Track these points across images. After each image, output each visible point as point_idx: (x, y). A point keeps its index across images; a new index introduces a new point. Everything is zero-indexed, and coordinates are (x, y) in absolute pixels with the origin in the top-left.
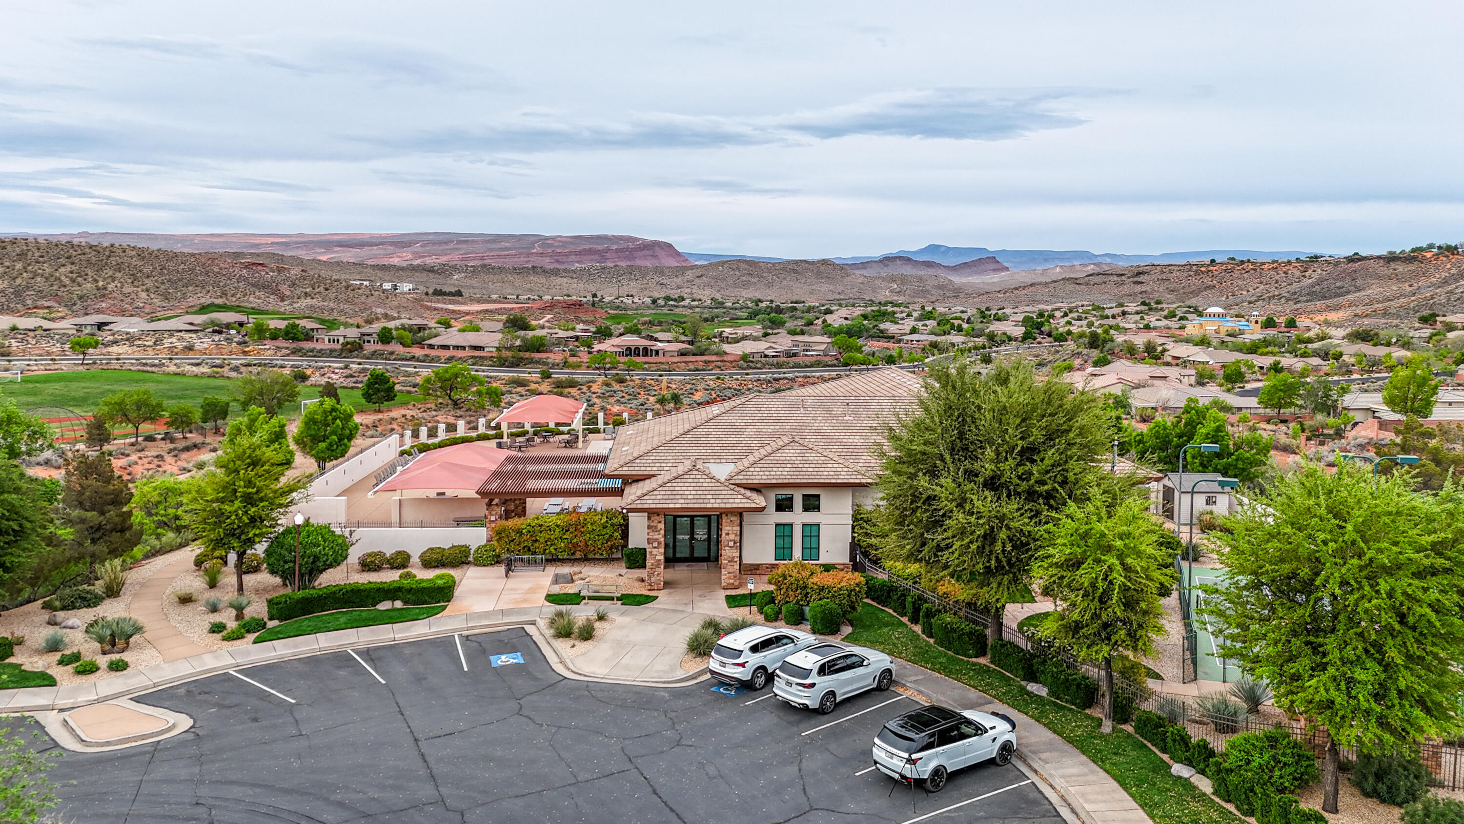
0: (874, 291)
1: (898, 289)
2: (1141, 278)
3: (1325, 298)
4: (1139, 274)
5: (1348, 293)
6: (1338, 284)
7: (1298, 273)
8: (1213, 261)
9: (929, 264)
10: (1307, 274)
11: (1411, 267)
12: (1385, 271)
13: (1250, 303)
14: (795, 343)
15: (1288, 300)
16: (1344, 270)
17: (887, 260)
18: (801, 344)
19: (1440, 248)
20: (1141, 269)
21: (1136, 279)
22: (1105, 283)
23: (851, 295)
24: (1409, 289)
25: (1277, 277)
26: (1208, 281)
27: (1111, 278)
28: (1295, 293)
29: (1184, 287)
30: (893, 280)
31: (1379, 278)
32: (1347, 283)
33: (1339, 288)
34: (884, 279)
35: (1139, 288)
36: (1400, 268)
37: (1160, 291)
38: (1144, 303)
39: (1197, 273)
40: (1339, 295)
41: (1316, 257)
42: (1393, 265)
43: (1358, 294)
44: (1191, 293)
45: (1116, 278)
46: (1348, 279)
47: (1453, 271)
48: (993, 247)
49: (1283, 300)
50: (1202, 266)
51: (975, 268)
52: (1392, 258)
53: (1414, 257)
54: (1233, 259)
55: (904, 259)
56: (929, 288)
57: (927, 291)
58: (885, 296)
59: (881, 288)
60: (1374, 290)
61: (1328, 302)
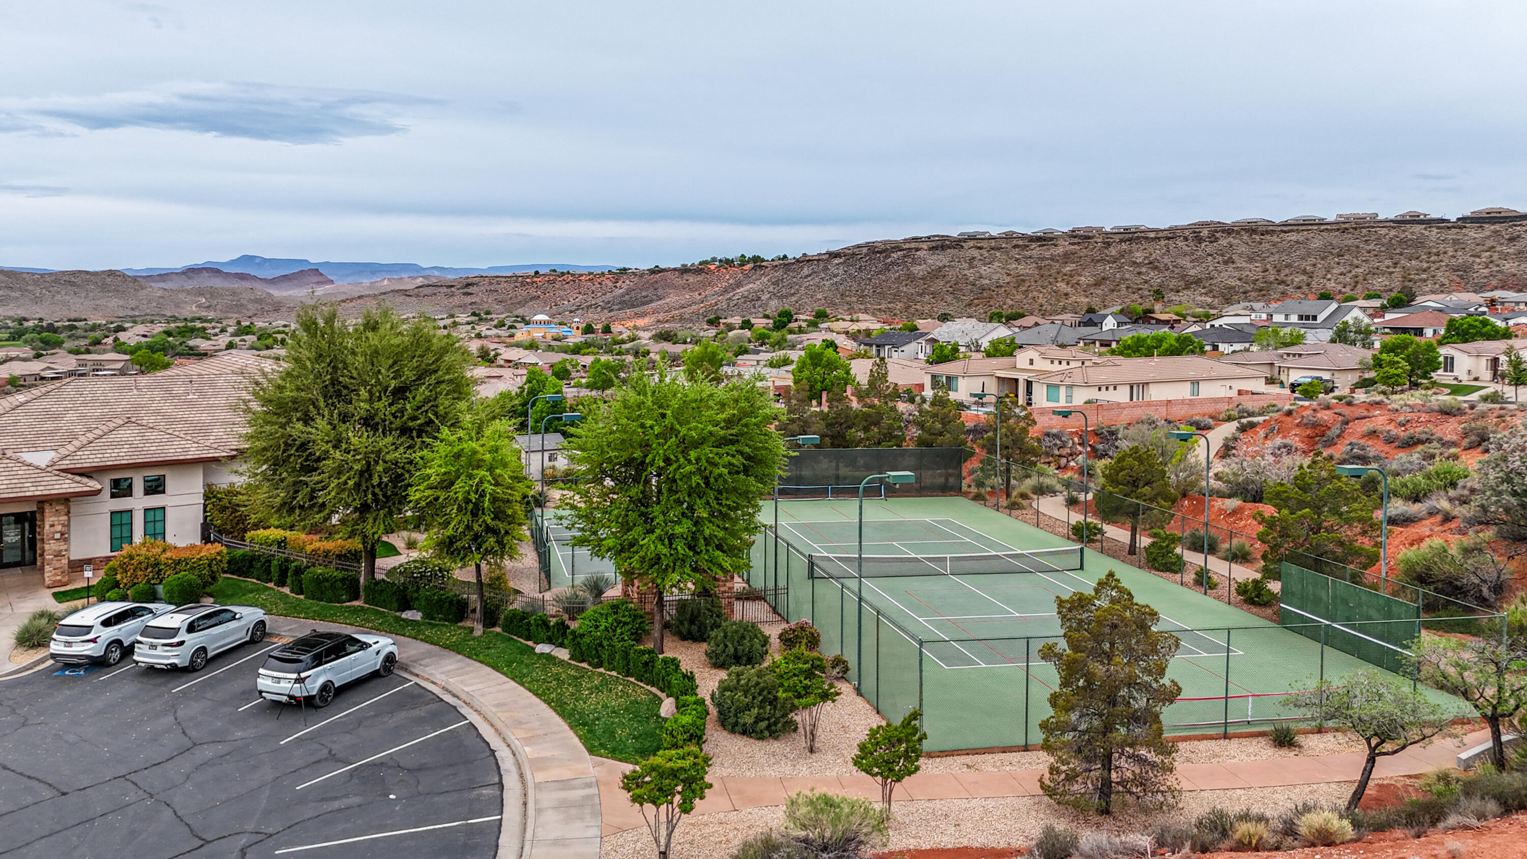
0: (177, 306)
1: (207, 304)
2: (471, 290)
3: (633, 306)
4: (468, 285)
5: (651, 301)
6: (644, 294)
7: (610, 284)
8: (537, 273)
9: (242, 277)
10: (618, 285)
11: (700, 278)
12: (680, 282)
13: (571, 312)
14: (81, 362)
15: (603, 309)
16: (648, 281)
17: (191, 272)
18: (89, 363)
19: (720, 261)
20: (470, 281)
21: (465, 290)
22: (435, 294)
23: (148, 311)
24: (699, 297)
25: (593, 288)
26: (533, 292)
27: (441, 289)
28: (609, 302)
29: (511, 298)
30: (201, 293)
31: (675, 288)
32: (650, 293)
33: (644, 297)
34: (188, 292)
35: (468, 299)
36: (692, 279)
37: (489, 302)
38: (474, 314)
39: (523, 284)
40: (644, 304)
41: (625, 269)
42: (685, 276)
43: (659, 303)
44: (519, 303)
45: (445, 290)
46: (651, 290)
47: (731, 281)
48: (315, 258)
49: (599, 309)
50: (528, 277)
51: (296, 281)
52: (684, 270)
53: (701, 269)
54: (555, 271)
55: (213, 270)
56: (245, 302)
57: (242, 305)
58: (192, 312)
59: (186, 302)
60: (672, 299)
61: (636, 310)
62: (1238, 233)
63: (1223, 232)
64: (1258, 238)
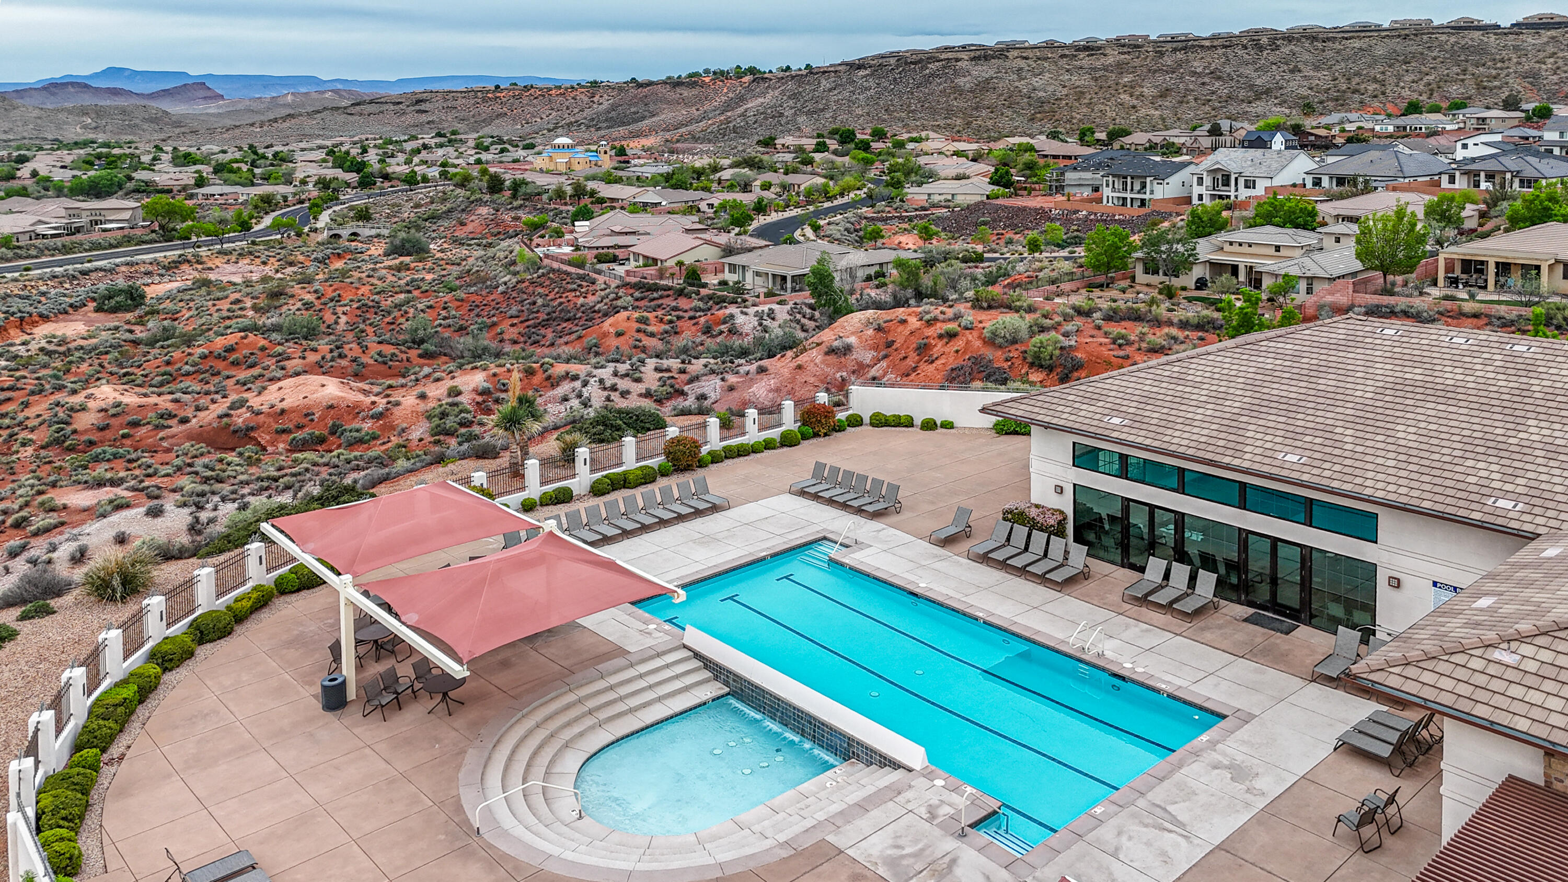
0: (59, 127)
1: (94, 125)
2: (423, 107)
3: (623, 124)
4: (419, 102)
5: (643, 118)
6: (633, 110)
7: (586, 99)
8: (497, 87)
9: (115, 92)
10: (595, 99)
11: (695, 92)
12: (672, 95)
13: (549, 131)
15: (588, 127)
16: (635, 96)
17: (53, 87)
18: (84, 214)
19: (715, 73)
20: (419, 96)
21: (417, 108)
22: (382, 112)
23: (25, 134)
24: (697, 113)
25: (567, 103)
26: (497, 108)
27: (386, 107)
28: (593, 119)
29: (473, 116)
30: (84, 112)
31: (669, 103)
32: (641, 108)
33: (635, 113)
34: (70, 112)
35: (424, 118)
36: (686, 93)
37: (449, 122)
38: (439, 135)
39: (485, 100)
40: (636, 121)
41: (596, 82)
42: (678, 90)
43: (654, 119)
44: (484, 121)
45: (392, 107)
46: (641, 105)
47: (730, 95)
49: (583, 127)
50: (488, 92)
51: (179, 97)
52: (675, 83)
53: (693, 81)
54: (515, 84)
55: (79, 85)
56: (138, 121)
57: (136, 125)
58: (77, 134)
59: (68, 123)
60: (667, 116)
61: (630, 128)
62: (1298, 40)
63: (1283, 39)
64: (1319, 45)
